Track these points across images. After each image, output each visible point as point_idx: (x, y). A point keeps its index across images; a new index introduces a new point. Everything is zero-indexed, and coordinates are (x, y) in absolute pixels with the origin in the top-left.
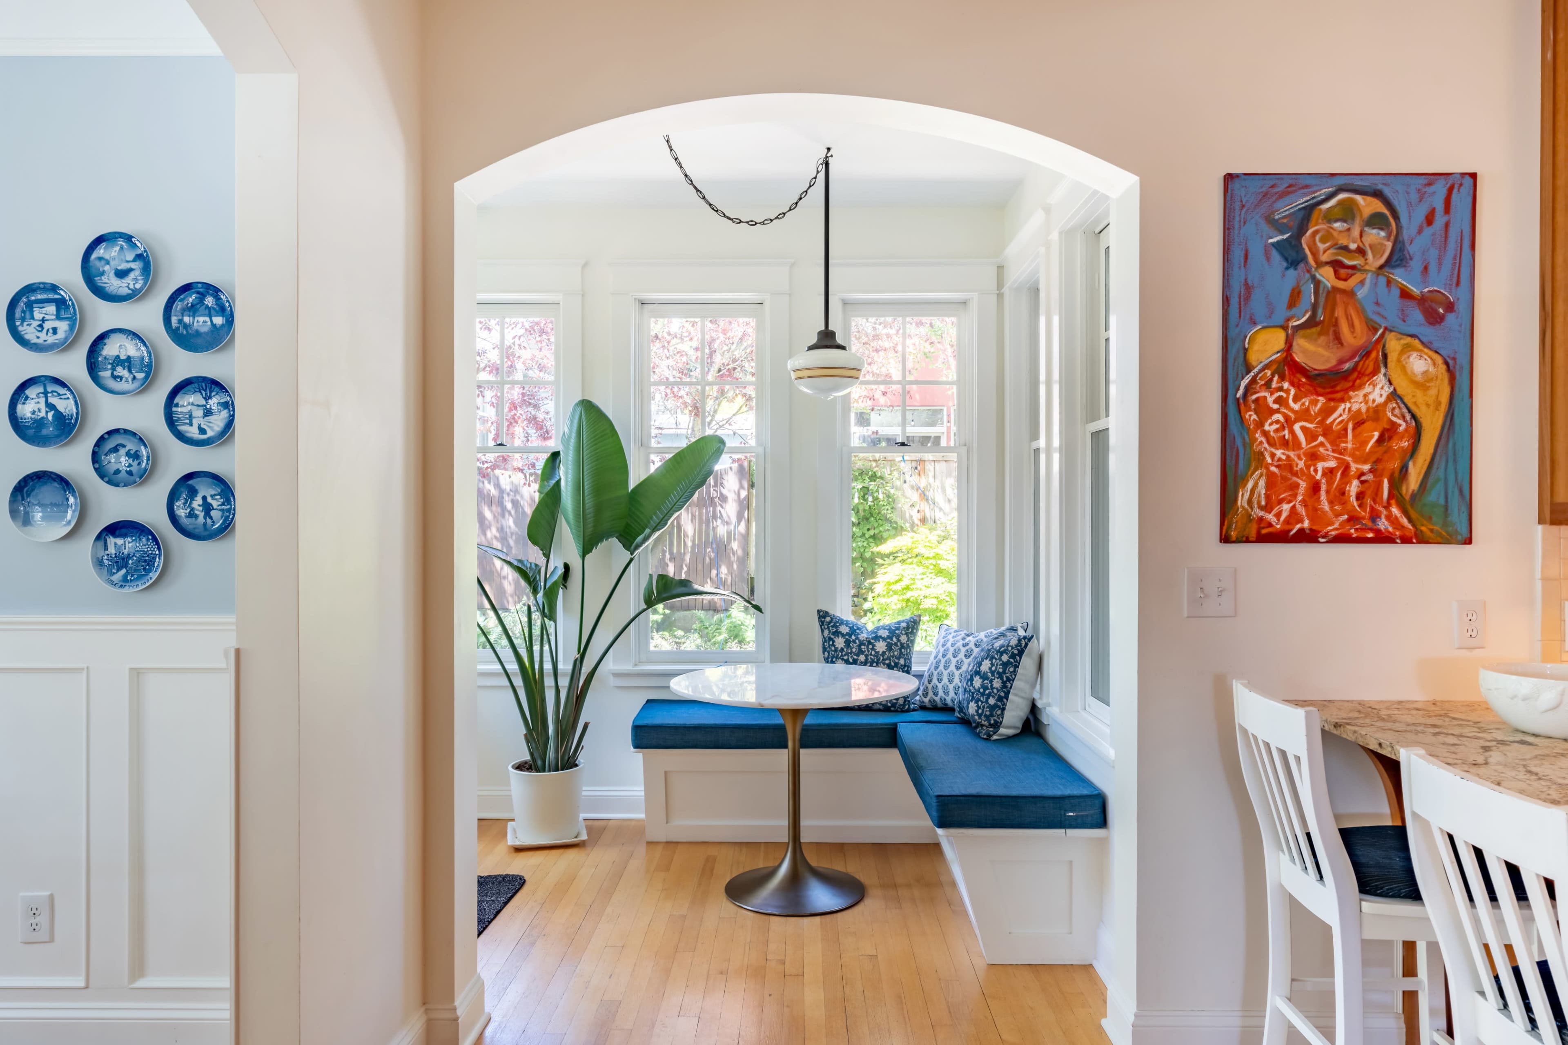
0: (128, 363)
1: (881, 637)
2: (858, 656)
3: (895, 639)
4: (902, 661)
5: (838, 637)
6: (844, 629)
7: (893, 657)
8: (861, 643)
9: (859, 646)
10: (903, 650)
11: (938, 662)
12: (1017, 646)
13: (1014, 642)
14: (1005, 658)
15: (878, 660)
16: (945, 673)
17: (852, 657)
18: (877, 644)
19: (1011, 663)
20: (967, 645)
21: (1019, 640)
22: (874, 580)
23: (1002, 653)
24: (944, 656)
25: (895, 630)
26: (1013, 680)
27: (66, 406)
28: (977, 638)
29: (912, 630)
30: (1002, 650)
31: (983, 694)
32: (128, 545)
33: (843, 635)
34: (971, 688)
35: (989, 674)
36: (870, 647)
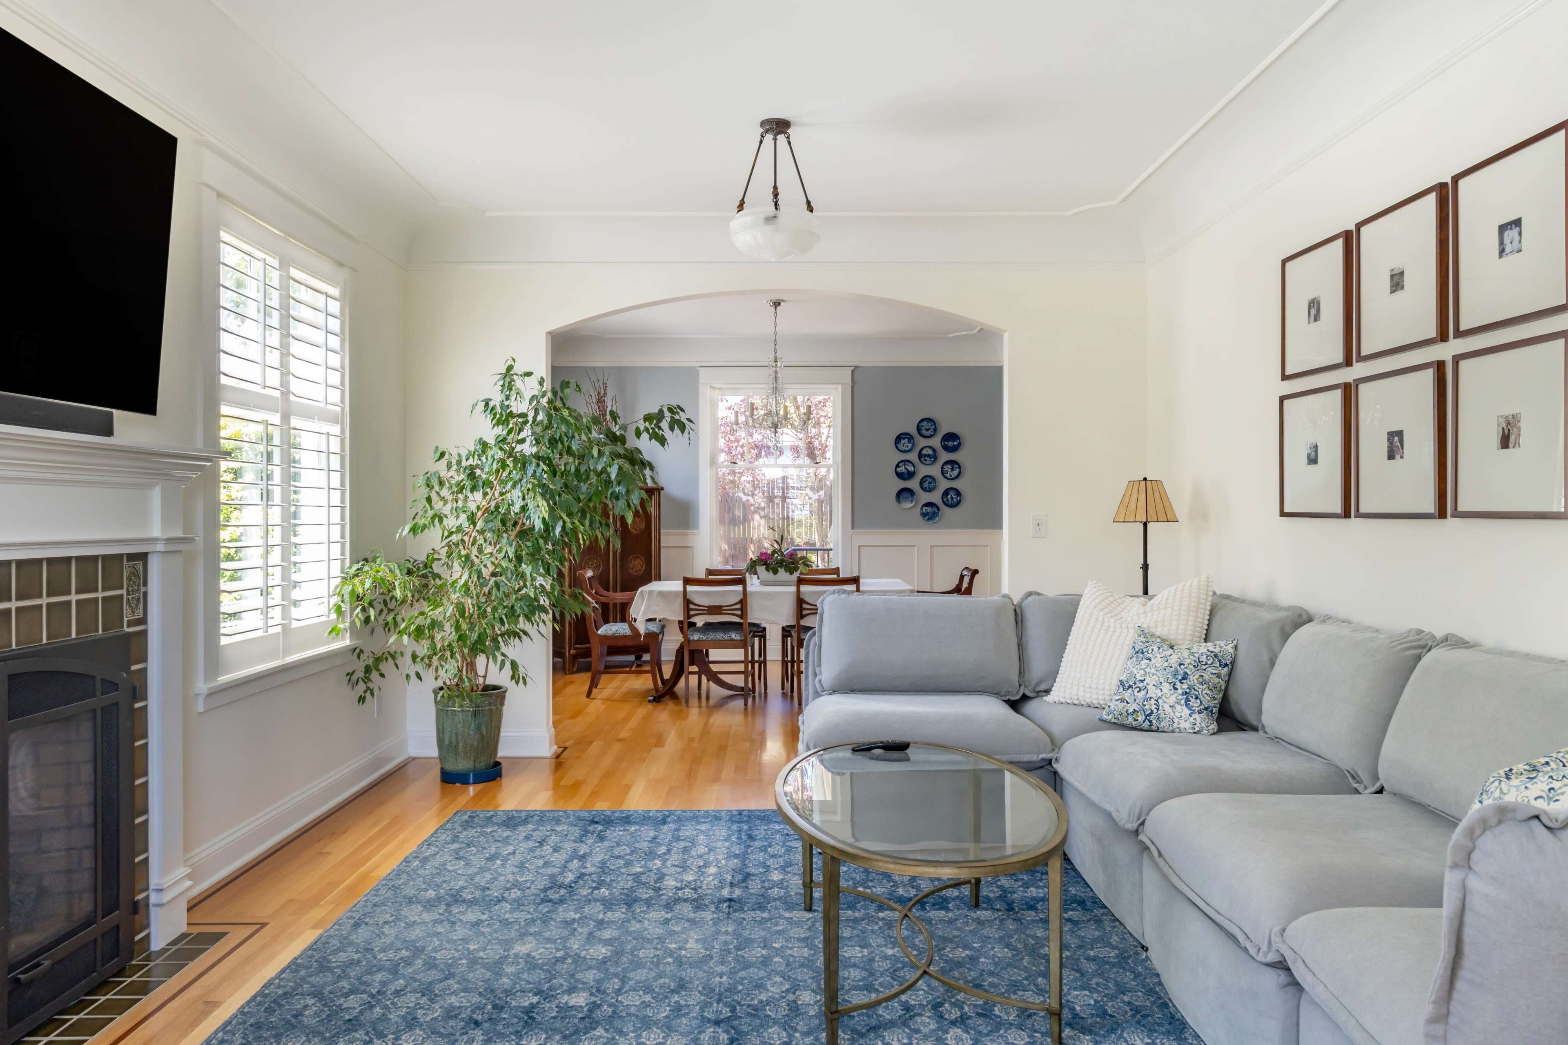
0: (929, 456)
27: (911, 469)
32: (929, 509)
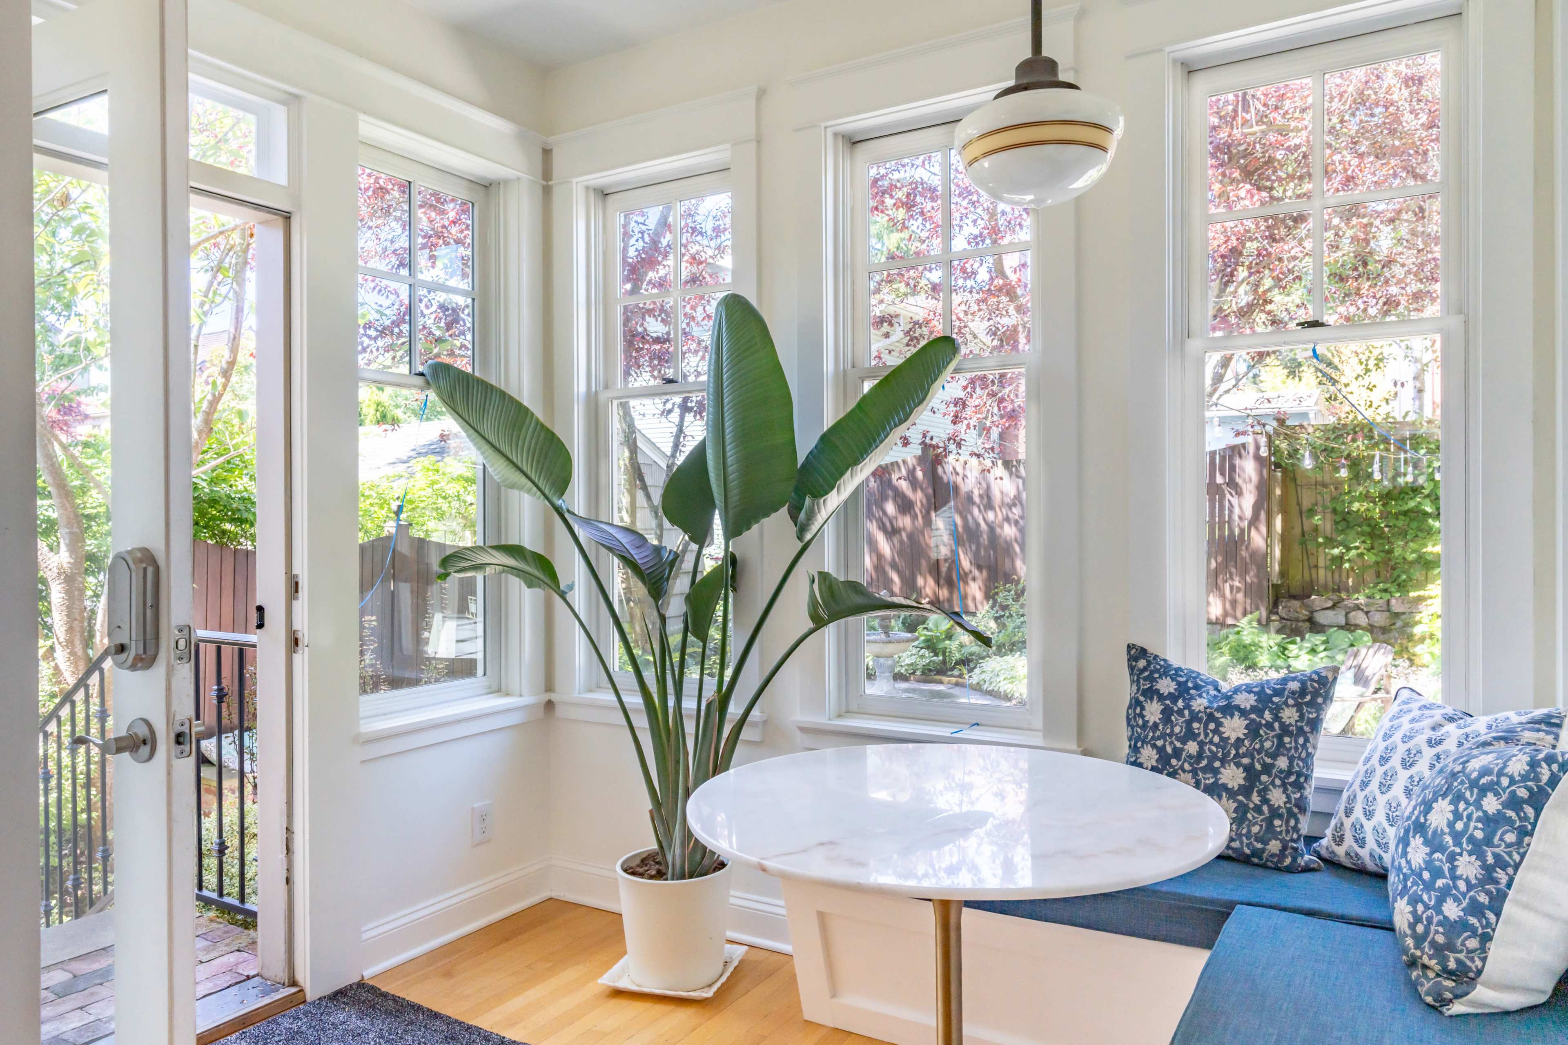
1: (1238, 708)
2: (1184, 743)
3: (1268, 715)
4: (1282, 763)
5: (1152, 699)
6: (1166, 686)
7: (1259, 753)
8: (1194, 717)
9: (1189, 723)
10: (1287, 740)
11: (1369, 773)
12: (1525, 778)
13: (1518, 765)
14: (1491, 804)
15: (1226, 755)
16: (1382, 800)
17: (1171, 743)
18: (1226, 722)
19: (1510, 821)
20: (1440, 742)
21: (1533, 764)
22: (1421, 593)
23: (1483, 791)
24: (1384, 760)
25: (1271, 696)
26: (1517, 867)
28: (1467, 730)
29: (1313, 699)
30: (1483, 781)
31: (1429, 886)
33: (1161, 698)
34: (1403, 862)
35: (1448, 839)
36: (1212, 726)
